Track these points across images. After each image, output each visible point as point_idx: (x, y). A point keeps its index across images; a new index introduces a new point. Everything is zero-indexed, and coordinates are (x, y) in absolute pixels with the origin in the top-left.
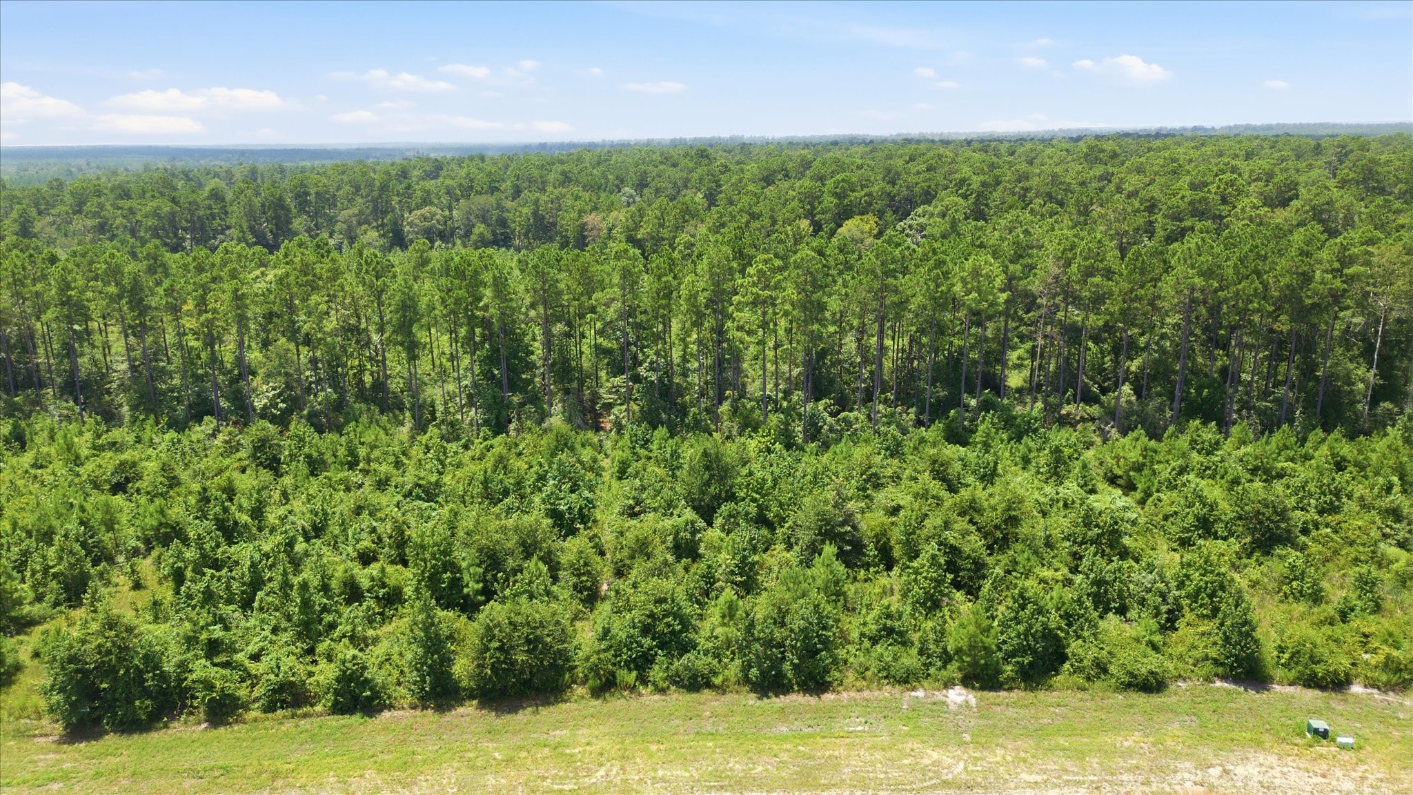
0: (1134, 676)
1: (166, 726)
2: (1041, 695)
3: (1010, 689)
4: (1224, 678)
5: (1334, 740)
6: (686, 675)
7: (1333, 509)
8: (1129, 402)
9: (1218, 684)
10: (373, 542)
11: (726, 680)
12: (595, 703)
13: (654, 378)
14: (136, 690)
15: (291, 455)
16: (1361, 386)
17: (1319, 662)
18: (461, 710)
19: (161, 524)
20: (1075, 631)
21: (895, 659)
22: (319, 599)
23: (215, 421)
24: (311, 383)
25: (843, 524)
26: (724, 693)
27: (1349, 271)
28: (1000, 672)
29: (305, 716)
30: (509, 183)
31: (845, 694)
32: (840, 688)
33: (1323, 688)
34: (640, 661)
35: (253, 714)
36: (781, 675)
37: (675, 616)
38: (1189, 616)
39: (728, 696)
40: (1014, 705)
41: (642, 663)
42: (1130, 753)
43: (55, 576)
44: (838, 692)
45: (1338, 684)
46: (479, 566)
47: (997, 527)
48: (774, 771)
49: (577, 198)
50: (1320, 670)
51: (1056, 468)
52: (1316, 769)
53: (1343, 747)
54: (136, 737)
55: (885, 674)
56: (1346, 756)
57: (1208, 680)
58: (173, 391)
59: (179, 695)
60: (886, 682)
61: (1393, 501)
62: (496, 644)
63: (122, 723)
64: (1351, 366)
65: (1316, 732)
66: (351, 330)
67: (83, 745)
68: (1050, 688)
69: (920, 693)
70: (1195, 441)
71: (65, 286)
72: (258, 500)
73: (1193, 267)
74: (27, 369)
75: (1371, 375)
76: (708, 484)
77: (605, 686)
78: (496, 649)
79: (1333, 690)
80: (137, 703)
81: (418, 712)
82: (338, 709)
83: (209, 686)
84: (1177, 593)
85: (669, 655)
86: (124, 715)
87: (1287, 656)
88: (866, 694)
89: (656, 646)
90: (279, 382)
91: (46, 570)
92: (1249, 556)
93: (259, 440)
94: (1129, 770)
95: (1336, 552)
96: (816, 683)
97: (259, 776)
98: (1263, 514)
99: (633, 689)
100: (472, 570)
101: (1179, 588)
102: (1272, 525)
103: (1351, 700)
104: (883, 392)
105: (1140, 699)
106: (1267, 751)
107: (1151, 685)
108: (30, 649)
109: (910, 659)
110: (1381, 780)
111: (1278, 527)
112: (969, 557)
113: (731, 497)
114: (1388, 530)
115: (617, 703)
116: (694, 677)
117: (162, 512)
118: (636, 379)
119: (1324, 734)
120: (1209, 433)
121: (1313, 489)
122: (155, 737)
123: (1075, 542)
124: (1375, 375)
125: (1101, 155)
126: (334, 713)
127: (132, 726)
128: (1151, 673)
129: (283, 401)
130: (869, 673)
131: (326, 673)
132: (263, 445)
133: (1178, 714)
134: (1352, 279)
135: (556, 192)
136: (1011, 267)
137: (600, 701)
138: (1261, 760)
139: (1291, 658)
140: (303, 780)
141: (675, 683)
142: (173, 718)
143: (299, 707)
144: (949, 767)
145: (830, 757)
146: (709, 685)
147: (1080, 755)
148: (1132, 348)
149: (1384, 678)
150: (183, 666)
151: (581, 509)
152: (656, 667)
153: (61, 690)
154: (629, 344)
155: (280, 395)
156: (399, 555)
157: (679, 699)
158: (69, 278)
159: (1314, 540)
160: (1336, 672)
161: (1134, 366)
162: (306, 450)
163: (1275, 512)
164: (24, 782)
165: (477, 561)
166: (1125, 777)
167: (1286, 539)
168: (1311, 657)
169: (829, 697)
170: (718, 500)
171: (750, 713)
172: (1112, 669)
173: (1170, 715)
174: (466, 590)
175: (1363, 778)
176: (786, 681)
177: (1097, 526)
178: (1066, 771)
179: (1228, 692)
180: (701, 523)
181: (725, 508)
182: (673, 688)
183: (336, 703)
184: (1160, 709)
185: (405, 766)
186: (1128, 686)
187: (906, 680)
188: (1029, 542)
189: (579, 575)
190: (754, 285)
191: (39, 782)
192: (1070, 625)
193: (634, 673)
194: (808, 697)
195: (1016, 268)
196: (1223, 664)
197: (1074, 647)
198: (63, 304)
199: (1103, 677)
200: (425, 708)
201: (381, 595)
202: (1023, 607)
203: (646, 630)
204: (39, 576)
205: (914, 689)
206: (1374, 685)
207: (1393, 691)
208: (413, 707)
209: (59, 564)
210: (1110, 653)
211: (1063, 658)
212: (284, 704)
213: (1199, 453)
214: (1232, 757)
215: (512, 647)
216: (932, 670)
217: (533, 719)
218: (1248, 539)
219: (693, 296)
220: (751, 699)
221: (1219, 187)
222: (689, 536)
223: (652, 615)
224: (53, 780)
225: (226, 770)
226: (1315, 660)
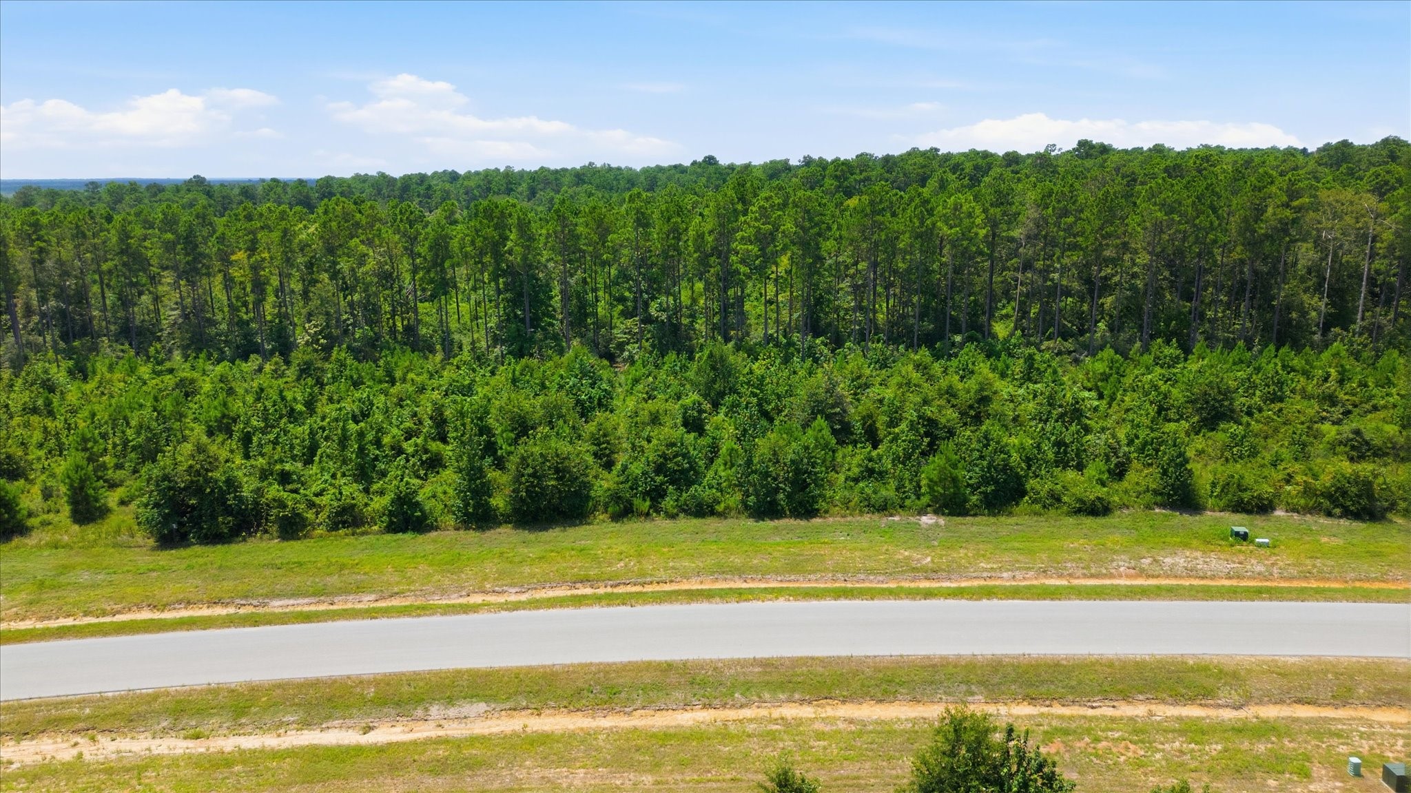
0: (1083, 502)
1: (244, 540)
2: (1002, 519)
3: (975, 515)
4: (1163, 505)
5: (1252, 542)
6: (692, 503)
7: (1277, 398)
8: (1103, 337)
9: (1157, 510)
10: (415, 424)
11: (727, 508)
12: (614, 524)
13: (664, 317)
14: (220, 509)
15: (333, 378)
16: (1314, 314)
17: (1245, 490)
18: (498, 530)
19: (224, 416)
20: (1034, 473)
21: (875, 492)
22: (373, 451)
23: (260, 359)
24: (348, 325)
25: (833, 407)
26: (726, 518)
27: (1295, 203)
28: (966, 500)
29: (363, 534)
30: (524, 185)
31: (831, 519)
32: (827, 515)
33: (1249, 512)
34: (654, 494)
35: (318, 532)
36: (774, 503)
37: (684, 456)
38: (1135, 464)
39: (730, 521)
40: (979, 524)
41: (656, 495)
42: (1075, 551)
43: (134, 448)
44: (825, 518)
45: (1263, 507)
46: (512, 431)
47: (971, 407)
48: (768, 563)
49: (590, 195)
50: (1246, 496)
51: (1029, 373)
52: (1235, 559)
53: (1260, 545)
54: (219, 546)
55: (866, 503)
56: (1262, 551)
57: (1148, 507)
58: (220, 336)
59: (255, 516)
60: (866, 509)
61: (1328, 388)
62: (530, 471)
63: (206, 537)
64: (1305, 297)
65: (1237, 534)
66: (387, 278)
67: (173, 551)
68: (1010, 514)
69: (897, 518)
70: (1158, 358)
71: (125, 235)
72: (310, 394)
73: (1155, 204)
74: (83, 321)
75: (1322, 305)
76: (714, 381)
77: (623, 511)
78: (529, 475)
79: (1258, 513)
80: (220, 519)
81: (461, 532)
82: (392, 528)
83: (282, 504)
84: (1126, 449)
85: (679, 489)
86: (209, 529)
87: (1218, 490)
88: (849, 519)
89: (667, 482)
90: (320, 320)
91: (125, 443)
92: (1197, 433)
93: (305, 363)
94: (1073, 560)
95: (1276, 430)
96: (806, 509)
97: (329, 567)
98: (1210, 395)
99: (648, 515)
100: (504, 435)
101: (1128, 445)
102: (1217, 405)
103: (1273, 519)
104: (876, 334)
105: (1089, 521)
106: (1197, 549)
107: (1098, 509)
108: (116, 499)
109: (888, 491)
110: (1289, 565)
111: (1221, 406)
112: (945, 427)
113: (733, 391)
114: (1325, 414)
115: (634, 526)
116: (700, 505)
117: (225, 404)
118: (648, 320)
119: (1244, 537)
120: (1171, 351)
121: (1258, 381)
122: (234, 547)
123: (1041, 420)
124: (1327, 305)
125: (1092, 151)
126: (388, 532)
127: (215, 538)
128: (1098, 498)
129: (323, 338)
130: (852, 504)
131: (379, 503)
132: (308, 368)
133: (1119, 529)
134: (1299, 209)
135: (570, 191)
136: (992, 211)
137: (619, 524)
138: (1188, 554)
139: (1222, 491)
140: (367, 570)
141: (684, 511)
142: (250, 535)
143: (358, 527)
144: (918, 560)
145: (816, 555)
146: (713, 513)
147: (1031, 552)
148: (1106, 287)
149: (1302, 502)
150: (259, 492)
151: (600, 399)
152: (668, 499)
153: (156, 505)
154: (642, 292)
155: (321, 332)
156: (439, 433)
157: (687, 524)
158: (129, 228)
159: (1257, 421)
160: (1259, 498)
161: (1108, 301)
162: (347, 372)
163: (1220, 392)
164: (128, 571)
165: (509, 428)
166: (1069, 565)
167: (1229, 415)
168: (1239, 486)
169: (816, 521)
170: (722, 394)
171: (749, 530)
172: (1065, 499)
173: (1112, 530)
174: (499, 452)
175: (1273, 564)
176: (779, 508)
177: (1060, 406)
178: (1018, 561)
179: (1165, 516)
180: (707, 406)
181: (728, 399)
182: (682, 515)
183: (391, 522)
184: (1103, 526)
185: (451, 562)
186: (1078, 512)
187: (883, 508)
188: (1000, 417)
189: (598, 445)
190: (756, 220)
191: (142, 571)
192: (1029, 467)
193: (648, 503)
194: (798, 521)
195: (996, 212)
196: (1161, 494)
197: (1032, 483)
198: (122, 252)
199: (1057, 505)
200: (467, 529)
201: (424, 459)
202: (986, 446)
203: (659, 469)
204: (119, 448)
205: (891, 515)
206: (1294, 510)
207: (1311, 514)
208: (457, 529)
209: (138, 437)
210: (1063, 487)
211: (1023, 493)
212: (345, 524)
213: (1162, 367)
214: (1162, 553)
215: (544, 476)
216: (908, 502)
217: (562, 534)
218: (1196, 419)
219: (701, 236)
220: (751, 523)
221: (1195, 163)
222: (696, 414)
223: (664, 456)
224: (153, 570)
225: (300, 564)
226: (1241, 488)
